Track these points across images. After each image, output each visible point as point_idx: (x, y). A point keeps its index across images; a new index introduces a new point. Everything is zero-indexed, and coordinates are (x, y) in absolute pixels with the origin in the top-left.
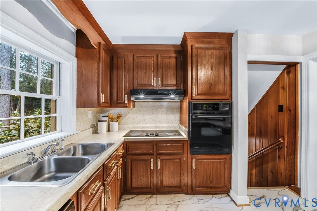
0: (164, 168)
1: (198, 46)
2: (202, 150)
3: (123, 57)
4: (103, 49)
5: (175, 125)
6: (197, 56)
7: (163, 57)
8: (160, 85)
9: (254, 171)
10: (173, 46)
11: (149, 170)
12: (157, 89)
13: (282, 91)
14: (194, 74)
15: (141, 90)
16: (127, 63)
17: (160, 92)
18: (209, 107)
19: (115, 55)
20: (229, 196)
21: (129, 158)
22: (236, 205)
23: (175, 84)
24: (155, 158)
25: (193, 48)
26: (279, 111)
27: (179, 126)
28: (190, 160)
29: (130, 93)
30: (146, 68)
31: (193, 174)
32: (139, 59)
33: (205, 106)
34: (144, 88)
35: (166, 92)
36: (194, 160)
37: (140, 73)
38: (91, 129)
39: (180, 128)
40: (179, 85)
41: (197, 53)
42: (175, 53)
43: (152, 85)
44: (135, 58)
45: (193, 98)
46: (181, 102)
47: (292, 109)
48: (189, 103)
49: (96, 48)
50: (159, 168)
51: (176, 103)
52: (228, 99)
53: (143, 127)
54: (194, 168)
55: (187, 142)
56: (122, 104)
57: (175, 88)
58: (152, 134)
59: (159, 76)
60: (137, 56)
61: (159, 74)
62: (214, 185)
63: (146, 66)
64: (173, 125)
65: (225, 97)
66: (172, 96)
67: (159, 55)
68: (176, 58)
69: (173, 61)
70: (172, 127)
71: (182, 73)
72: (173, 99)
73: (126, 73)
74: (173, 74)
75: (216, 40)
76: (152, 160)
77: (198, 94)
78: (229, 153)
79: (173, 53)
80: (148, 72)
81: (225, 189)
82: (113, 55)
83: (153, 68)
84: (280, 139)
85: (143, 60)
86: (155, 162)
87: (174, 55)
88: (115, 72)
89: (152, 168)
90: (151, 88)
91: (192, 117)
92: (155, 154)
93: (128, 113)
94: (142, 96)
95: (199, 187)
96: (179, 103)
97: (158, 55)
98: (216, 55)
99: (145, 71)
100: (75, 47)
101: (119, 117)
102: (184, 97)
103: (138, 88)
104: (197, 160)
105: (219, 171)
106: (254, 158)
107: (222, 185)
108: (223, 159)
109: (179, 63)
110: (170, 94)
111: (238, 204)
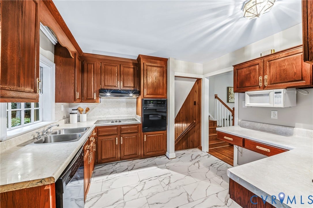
0: (125, 143)
1: (147, 64)
2: (150, 129)
3: (92, 64)
4: (78, 58)
5: (133, 115)
6: (147, 70)
7: (124, 67)
8: (122, 87)
9: (184, 143)
10: (132, 60)
11: (115, 146)
12: (120, 89)
13: (195, 93)
14: (145, 81)
15: (108, 89)
16: (96, 68)
17: (122, 92)
18: (154, 102)
19: (85, 61)
20: (166, 156)
21: (100, 138)
22: (169, 159)
23: (133, 86)
24: (119, 137)
25: (145, 65)
26: (194, 105)
27: (136, 116)
28: (142, 136)
29: (98, 92)
30: (111, 74)
31: (145, 145)
32: (106, 67)
33: (151, 101)
34: (109, 88)
35: (127, 92)
36: (145, 135)
37: (106, 77)
38: (64, 120)
39: (136, 117)
40: (136, 87)
41: (147, 68)
42: (133, 65)
43: (116, 86)
44: (102, 66)
45: (145, 97)
46: (137, 98)
47: (199, 104)
48: (142, 100)
49: (73, 57)
50: (122, 143)
51: (134, 99)
52: (165, 98)
53: (108, 117)
54: (145, 140)
55: (140, 125)
56: (91, 100)
57: (133, 89)
58: (116, 122)
59: (121, 80)
60: (105, 64)
61: (121, 78)
62: (157, 150)
63: (111, 72)
64: (131, 115)
65: (163, 97)
66: (131, 95)
67: (122, 65)
68: (134, 68)
69: (131, 70)
70: (131, 117)
71: (138, 79)
72: (131, 97)
73: (94, 76)
74: (132, 79)
75: (158, 61)
76: (117, 138)
77: (147, 94)
78: (166, 130)
79: (132, 64)
80: (113, 77)
81: (163, 152)
82: (83, 61)
83: (116, 74)
84: (194, 121)
85: (109, 67)
86: (119, 139)
87: (132, 66)
88: (86, 75)
89: (117, 144)
90: (115, 88)
91: (143, 108)
92: (119, 134)
93: (95, 107)
94: (108, 94)
95: (148, 152)
96: (136, 99)
97: (120, 65)
98: (158, 70)
99: (110, 76)
100: (53, 55)
101: (88, 110)
102: (139, 96)
103: (105, 88)
104: (146, 135)
105: (160, 141)
106: (184, 135)
107: (162, 149)
108: (162, 134)
109: (136, 72)
110: (130, 93)
111: (170, 158)
